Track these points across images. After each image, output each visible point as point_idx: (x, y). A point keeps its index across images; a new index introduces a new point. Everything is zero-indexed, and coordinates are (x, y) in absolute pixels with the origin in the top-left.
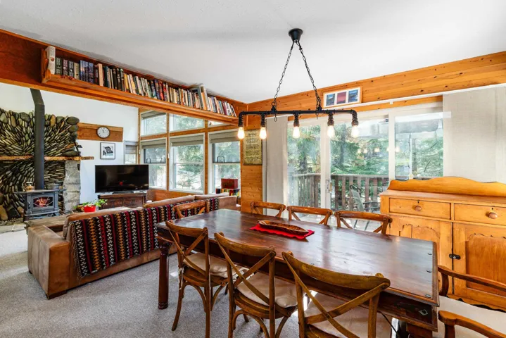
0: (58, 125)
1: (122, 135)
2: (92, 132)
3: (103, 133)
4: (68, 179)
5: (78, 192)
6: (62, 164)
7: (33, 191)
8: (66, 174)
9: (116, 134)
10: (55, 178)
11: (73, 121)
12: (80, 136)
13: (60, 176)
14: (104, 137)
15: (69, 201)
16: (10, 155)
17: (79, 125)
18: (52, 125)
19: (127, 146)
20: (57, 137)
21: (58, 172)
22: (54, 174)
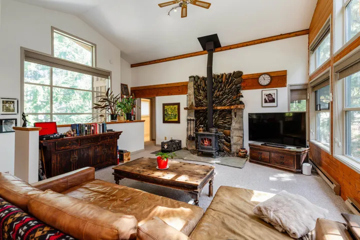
0: (228, 79)
1: (286, 78)
2: (253, 82)
3: (264, 81)
4: (234, 125)
5: (241, 137)
6: (230, 111)
7: (202, 132)
8: (233, 121)
9: (279, 79)
10: (226, 123)
11: (239, 74)
12: (244, 87)
13: (229, 122)
14: (265, 84)
15: (234, 144)
16: (202, 106)
17: (243, 77)
18: (224, 81)
19: (292, 91)
20: (227, 91)
21: (227, 119)
22: (225, 120)
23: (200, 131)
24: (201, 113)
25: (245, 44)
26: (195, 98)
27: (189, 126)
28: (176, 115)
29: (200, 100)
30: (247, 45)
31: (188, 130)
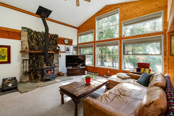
0: (51, 37)
1: (72, 43)
2: (62, 41)
3: (66, 42)
4: (55, 61)
5: (58, 67)
6: (53, 54)
8: (54, 59)
9: (70, 42)
10: (50, 60)
11: (56, 36)
13: (52, 60)
16: (35, 50)
17: (58, 38)
18: (49, 37)
19: (74, 47)
20: (51, 43)
21: (51, 58)
22: (50, 59)
23: (45, 66)
24: (34, 54)
25: (58, 22)
26: (28, 44)
27: (25, 64)
28: (5, 56)
29: (33, 46)
30: (60, 24)
31: (24, 68)
